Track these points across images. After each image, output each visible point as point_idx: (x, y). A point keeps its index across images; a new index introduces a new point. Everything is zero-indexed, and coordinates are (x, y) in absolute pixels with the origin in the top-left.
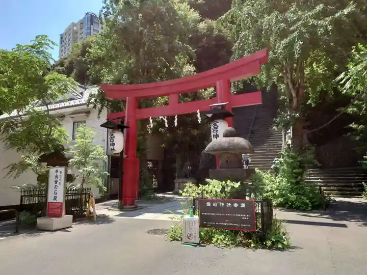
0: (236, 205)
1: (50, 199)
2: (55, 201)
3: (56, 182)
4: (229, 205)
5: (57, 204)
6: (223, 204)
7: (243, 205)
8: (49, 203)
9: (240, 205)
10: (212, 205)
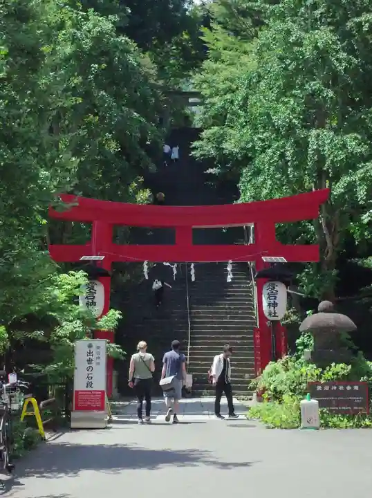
0: (349, 388)
1: (80, 385)
2: (89, 389)
3: (89, 361)
4: (341, 388)
5: (97, 393)
6: (335, 388)
7: (356, 388)
8: (77, 392)
9: (353, 388)
10: (323, 388)
